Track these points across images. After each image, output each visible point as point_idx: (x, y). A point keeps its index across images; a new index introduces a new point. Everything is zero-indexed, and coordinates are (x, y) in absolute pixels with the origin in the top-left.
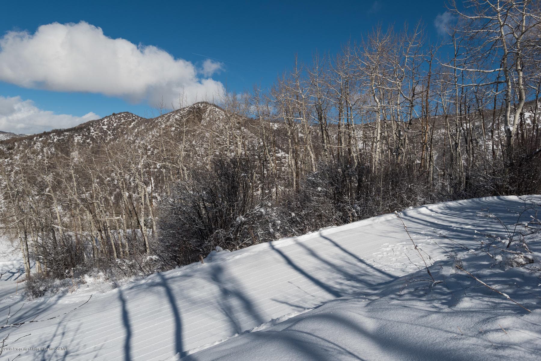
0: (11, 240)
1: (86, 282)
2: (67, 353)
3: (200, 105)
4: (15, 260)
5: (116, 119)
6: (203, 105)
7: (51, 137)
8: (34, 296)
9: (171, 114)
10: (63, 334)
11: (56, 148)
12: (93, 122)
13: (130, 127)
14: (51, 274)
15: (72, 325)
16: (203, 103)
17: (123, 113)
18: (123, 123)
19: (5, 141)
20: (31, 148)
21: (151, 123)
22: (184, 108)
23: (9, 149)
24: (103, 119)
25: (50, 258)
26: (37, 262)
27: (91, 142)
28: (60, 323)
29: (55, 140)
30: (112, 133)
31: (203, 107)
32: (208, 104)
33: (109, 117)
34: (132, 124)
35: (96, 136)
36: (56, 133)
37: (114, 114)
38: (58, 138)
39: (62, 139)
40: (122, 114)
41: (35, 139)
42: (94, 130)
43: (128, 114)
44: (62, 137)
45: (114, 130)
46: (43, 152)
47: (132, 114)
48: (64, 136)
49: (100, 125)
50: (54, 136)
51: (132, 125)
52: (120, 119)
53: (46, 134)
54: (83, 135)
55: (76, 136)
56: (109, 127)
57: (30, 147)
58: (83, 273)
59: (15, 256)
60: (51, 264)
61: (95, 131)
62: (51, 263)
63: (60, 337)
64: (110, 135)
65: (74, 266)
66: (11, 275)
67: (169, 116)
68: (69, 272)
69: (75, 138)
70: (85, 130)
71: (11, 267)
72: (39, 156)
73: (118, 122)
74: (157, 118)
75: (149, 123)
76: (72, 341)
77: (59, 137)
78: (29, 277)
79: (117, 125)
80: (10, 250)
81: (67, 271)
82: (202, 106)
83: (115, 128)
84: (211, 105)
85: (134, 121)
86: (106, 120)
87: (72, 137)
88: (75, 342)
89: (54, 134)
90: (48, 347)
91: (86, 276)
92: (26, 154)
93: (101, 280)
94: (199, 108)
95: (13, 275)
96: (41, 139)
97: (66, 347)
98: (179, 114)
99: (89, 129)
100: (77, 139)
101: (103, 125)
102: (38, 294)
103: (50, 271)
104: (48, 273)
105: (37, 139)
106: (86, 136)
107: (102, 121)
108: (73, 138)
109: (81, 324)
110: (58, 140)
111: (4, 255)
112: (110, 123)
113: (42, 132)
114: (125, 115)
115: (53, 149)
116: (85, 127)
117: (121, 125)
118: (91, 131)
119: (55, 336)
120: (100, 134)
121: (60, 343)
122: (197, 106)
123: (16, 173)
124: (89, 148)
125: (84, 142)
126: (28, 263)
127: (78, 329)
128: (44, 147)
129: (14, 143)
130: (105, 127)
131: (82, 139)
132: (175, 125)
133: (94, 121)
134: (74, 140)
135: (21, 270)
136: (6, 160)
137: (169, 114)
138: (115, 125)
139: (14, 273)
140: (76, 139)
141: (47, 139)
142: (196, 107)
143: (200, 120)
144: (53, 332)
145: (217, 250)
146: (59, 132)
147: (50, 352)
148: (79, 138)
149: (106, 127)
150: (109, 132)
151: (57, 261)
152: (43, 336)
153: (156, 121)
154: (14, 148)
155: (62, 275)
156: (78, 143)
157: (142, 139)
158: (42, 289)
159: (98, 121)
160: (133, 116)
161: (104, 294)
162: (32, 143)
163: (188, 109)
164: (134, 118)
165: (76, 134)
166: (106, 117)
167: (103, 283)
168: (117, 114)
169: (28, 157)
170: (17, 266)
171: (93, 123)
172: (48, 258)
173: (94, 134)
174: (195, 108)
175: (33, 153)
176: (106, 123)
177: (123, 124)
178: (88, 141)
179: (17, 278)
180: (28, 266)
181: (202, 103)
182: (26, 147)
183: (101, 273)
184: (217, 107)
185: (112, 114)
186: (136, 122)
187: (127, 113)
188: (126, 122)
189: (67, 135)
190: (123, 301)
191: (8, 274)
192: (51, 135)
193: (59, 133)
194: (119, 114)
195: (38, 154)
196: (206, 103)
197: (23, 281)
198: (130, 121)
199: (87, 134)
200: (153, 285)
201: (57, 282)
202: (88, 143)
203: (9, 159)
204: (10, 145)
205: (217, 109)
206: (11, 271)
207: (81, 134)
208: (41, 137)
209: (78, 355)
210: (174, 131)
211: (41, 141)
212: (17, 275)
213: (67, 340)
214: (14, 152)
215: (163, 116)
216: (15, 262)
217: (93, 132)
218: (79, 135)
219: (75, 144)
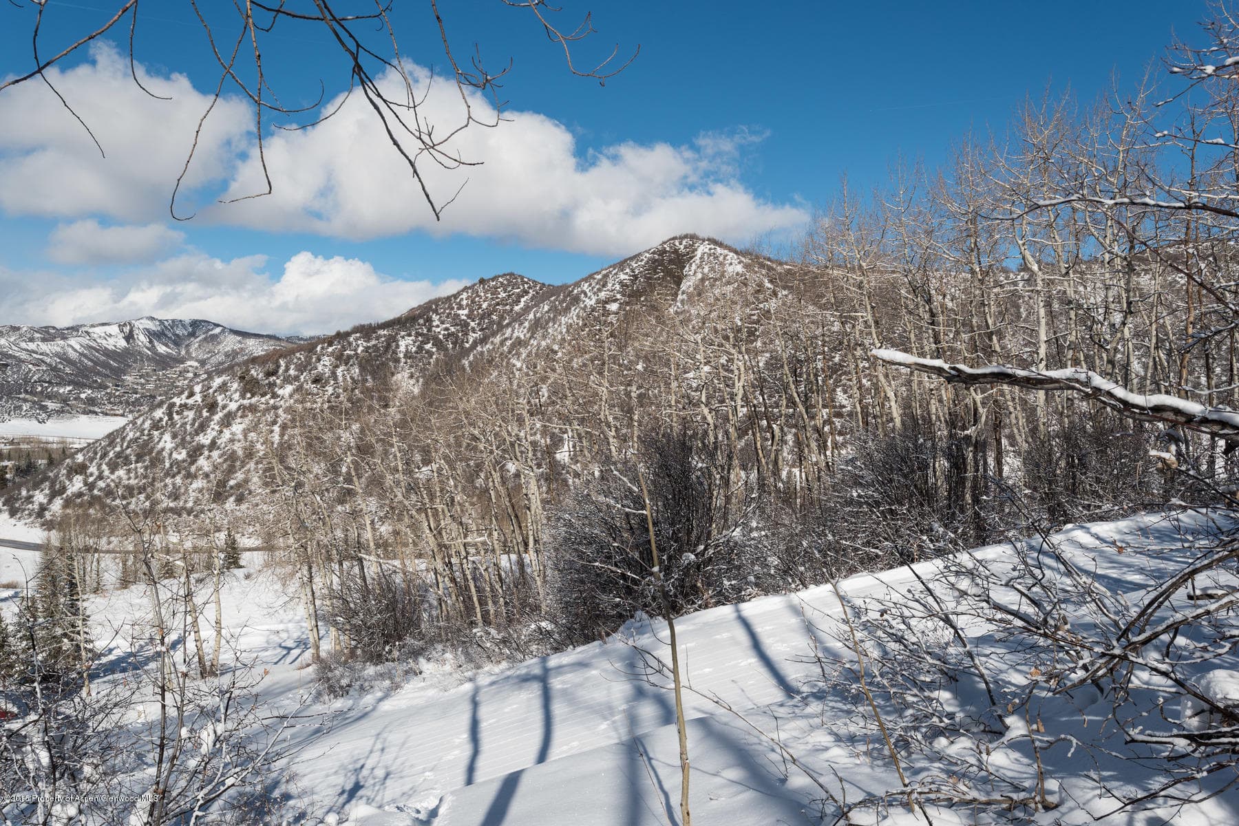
0: (284, 581)
1: (421, 673)
2: (387, 775)
3: (677, 244)
4: (290, 621)
5: (486, 292)
6: (684, 242)
7: (350, 344)
8: (332, 696)
9: (610, 272)
10: (383, 750)
11: (363, 369)
12: (436, 301)
13: (517, 308)
14: (359, 652)
15: (394, 737)
16: (686, 236)
17: (502, 276)
18: (503, 299)
19: (259, 357)
20: (310, 370)
21: (565, 296)
22: (640, 254)
23: (269, 374)
24: (459, 293)
25: (357, 621)
26: (333, 629)
27: (434, 350)
28: (378, 734)
29: (360, 350)
30: (479, 324)
31: (686, 247)
32: (698, 238)
33: (472, 287)
34: (523, 300)
35: (444, 335)
36: (361, 332)
37: (482, 281)
38: (365, 344)
39: (374, 345)
40: (500, 279)
41: (319, 348)
42: (439, 320)
43: (512, 279)
44: (373, 342)
45: (482, 317)
46: (335, 378)
47: (522, 278)
48: (377, 338)
49: (453, 309)
50: (356, 340)
51: (522, 304)
52: (494, 291)
53: (341, 336)
54: (418, 334)
55: (403, 337)
56: (471, 311)
57: (309, 368)
58: (416, 654)
59: (290, 615)
60: (358, 632)
61: (443, 323)
62: (357, 630)
63: (378, 753)
64: (474, 330)
65: (400, 639)
66: (285, 652)
67: (606, 276)
68: (390, 652)
69: (400, 343)
70: (421, 321)
71: (284, 635)
72: (327, 388)
73: (492, 299)
74: (577, 284)
75: (559, 296)
76: (396, 759)
77: (368, 341)
78: (317, 658)
79: (489, 305)
80: (281, 602)
81: (387, 648)
82: (682, 247)
83: (484, 314)
84: (704, 241)
85: (527, 293)
86: (464, 295)
87: (392, 340)
88: (399, 761)
89: (358, 335)
90: (362, 767)
91: (422, 660)
92: (302, 384)
93: (448, 668)
94: (676, 251)
95: (288, 653)
96: (330, 349)
97: (386, 767)
98: (628, 270)
99: (429, 320)
100: (406, 343)
101: (459, 309)
102: (336, 690)
103: (356, 647)
104: (352, 653)
105: (322, 348)
106: (421, 335)
107: (456, 298)
108: (397, 341)
109: (409, 737)
110: (367, 349)
111: (270, 610)
112: (473, 302)
113: (333, 333)
114: (505, 282)
115: (356, 371)
116: (420, 316)
117: (498, 304)
118: (434, 324)
119: (371, 752)
120: (452, 329)
121: (379, 762)
122: (671, 247)
123: (284, 427)
124: (429, 363)
125: (420, 348)
126: (315, 629)
127: (404, 744)
128: (337, 366)
129: (277, 360)
130: (463, 313)
131: (415, 342)
132: (619, 296)
133: (439, 299)
134: (398, 346)
135: (302, 643)
136: (263, 400)
137: (604, 272)
138: (485, 305)
139: (289, 649)
140: (402, 344)
141: (344, 349)
142: (668, 249)
143: (678, 281)
144: (369, 749)
145: (638, 619)
146: (367, 331)
147: (365, 772)
148: (409, 340)
149: (466, 312)
150: (472, 324)
151: (369, 628)
152: (356, 752)
153: (575, 291)
154: (277, 372)
155: (380, 656)
156: (408, 355)
157: (544, 337)
158: (344, 682)
159: (448, 298)
160: (524, 283)
161: (446, 694)
162: (314, 360)
163: (648, 255)
164: (526, 286)
165: (403, 333)
166: (466, 289)
167: (451, 674)
168: (488, 281)
169: (307, 390)
170: (295, 635)
171: (437, 306)
172: (354, 621)
173: (438, 330)
174: (664, 251)
175: (316, 381)
176: (464, 302)
177: (503, 302)
178: (428, 346)
179: (297, 658)
180: (316, 636)
181: (682, 238)
182: (301, 368)
183: (448, 656)
184: (721, 245)
185: (477, 281)
186: (530, 295)
187: (511, 274)
188: (509, 296)
189: (385, 335)
190: (475, 704)
191: (279, 650)
192: (351, 339)
193: (367, 334)
194: (493, 280)
195: (327, 382)
196: (693, 237)
197: (308, 665)
198: (518, 294)
199: (425, 331)
200: (526, 679)
201: (371, 670)
202: (428, 352)
203: (268, 396)
204: (270, 366)
205: (719, 250)
206: (283, 645)
207: (413, 333)
208: (330, 344)
209: (401, 777)
210: (617, 313)
211: (332, 354)
212: (295, 652)
213: (388, 758)
214: (278, 381)
215: (591, 277)
216: (290, 626)
217: (438, 326)
218: (409, 335)
219: (401, 355)
